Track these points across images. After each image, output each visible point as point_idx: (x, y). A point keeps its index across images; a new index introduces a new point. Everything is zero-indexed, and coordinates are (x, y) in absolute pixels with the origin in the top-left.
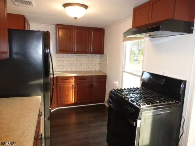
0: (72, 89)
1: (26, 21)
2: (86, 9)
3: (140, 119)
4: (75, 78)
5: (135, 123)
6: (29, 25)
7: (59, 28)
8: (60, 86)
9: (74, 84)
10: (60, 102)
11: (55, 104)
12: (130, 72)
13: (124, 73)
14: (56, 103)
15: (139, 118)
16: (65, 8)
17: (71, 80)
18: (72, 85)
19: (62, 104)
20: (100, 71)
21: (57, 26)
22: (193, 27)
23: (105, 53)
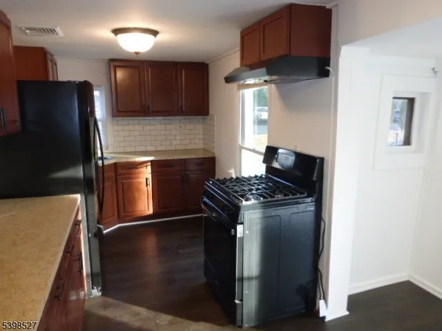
0: (147, 186)
1: (49, 57)
2: (155, 36)
3: (242, 223)
4: (151, 165)
5: (233, 230)
6: (56, 64)
7: (115, 67)
8: (123, 181)
9: (150, 176)
10: (124, 212)
11: (113, 216)
12: (252, 148)
13: (243, 150)
14: (116, 214)
15: (239, 222)
16: (116, 35)
17: (144, 169)
18: (147, 179)
19: (127, 216)
20: (204, 150)
21: (111, 63)
22: (329, 66)
23: (211, 112)
